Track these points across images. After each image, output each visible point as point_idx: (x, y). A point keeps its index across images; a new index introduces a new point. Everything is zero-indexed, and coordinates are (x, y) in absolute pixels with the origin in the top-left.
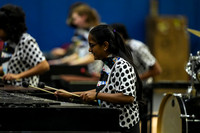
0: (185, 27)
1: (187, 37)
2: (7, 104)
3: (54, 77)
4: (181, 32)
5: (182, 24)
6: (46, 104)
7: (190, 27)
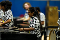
0: (57, 9)
1: (58, 13)
2: (4, 32)
3: (18, 24)
4: (56, 11)
5: (56, 9)
6: (15, 32)
7: (59, 10)
